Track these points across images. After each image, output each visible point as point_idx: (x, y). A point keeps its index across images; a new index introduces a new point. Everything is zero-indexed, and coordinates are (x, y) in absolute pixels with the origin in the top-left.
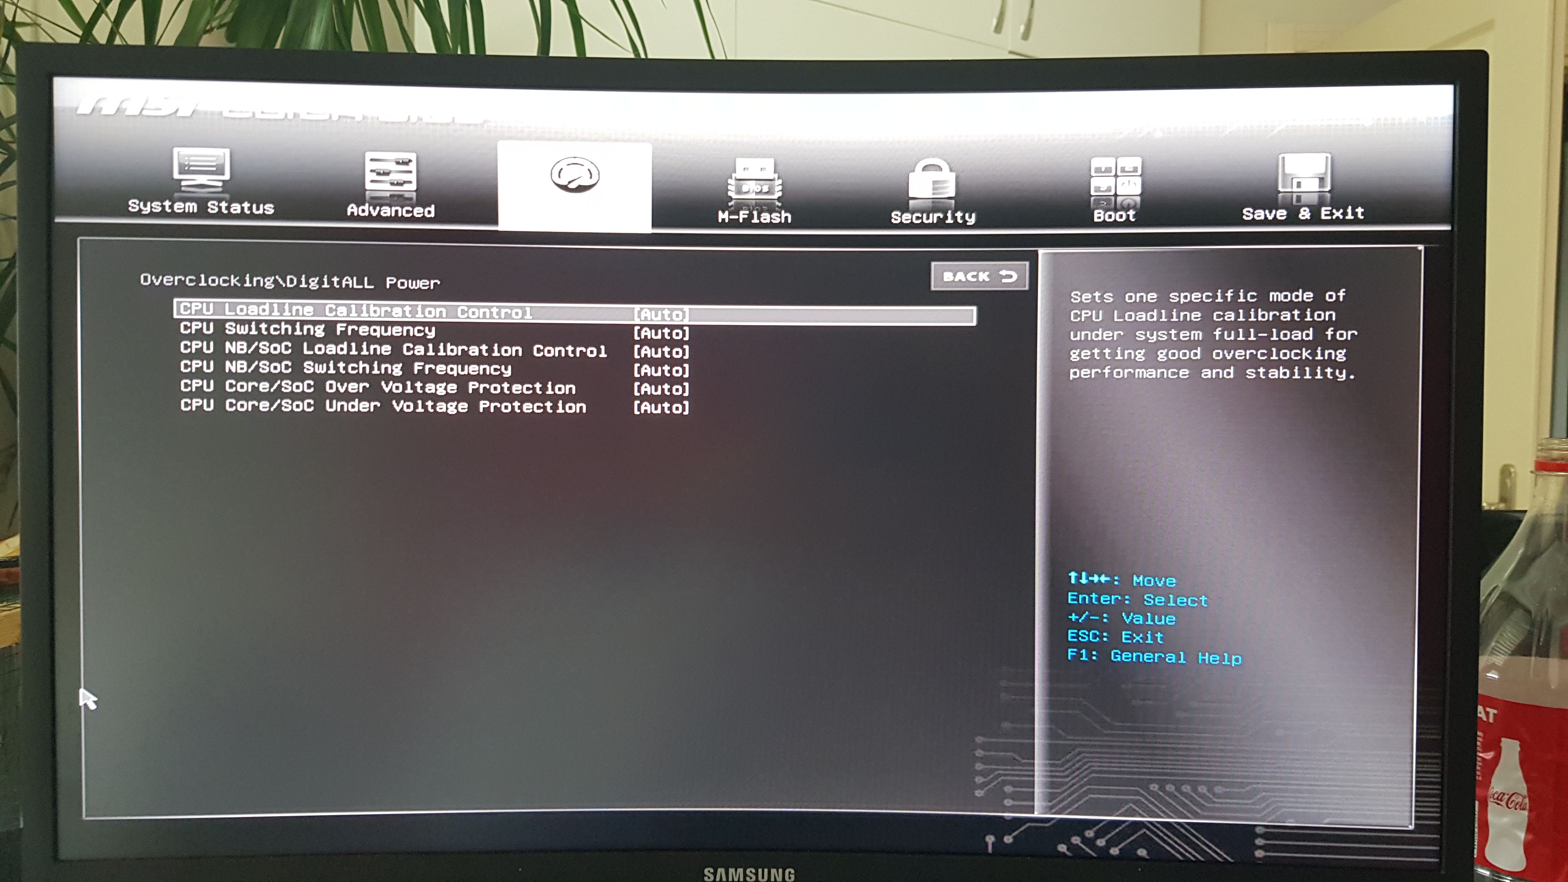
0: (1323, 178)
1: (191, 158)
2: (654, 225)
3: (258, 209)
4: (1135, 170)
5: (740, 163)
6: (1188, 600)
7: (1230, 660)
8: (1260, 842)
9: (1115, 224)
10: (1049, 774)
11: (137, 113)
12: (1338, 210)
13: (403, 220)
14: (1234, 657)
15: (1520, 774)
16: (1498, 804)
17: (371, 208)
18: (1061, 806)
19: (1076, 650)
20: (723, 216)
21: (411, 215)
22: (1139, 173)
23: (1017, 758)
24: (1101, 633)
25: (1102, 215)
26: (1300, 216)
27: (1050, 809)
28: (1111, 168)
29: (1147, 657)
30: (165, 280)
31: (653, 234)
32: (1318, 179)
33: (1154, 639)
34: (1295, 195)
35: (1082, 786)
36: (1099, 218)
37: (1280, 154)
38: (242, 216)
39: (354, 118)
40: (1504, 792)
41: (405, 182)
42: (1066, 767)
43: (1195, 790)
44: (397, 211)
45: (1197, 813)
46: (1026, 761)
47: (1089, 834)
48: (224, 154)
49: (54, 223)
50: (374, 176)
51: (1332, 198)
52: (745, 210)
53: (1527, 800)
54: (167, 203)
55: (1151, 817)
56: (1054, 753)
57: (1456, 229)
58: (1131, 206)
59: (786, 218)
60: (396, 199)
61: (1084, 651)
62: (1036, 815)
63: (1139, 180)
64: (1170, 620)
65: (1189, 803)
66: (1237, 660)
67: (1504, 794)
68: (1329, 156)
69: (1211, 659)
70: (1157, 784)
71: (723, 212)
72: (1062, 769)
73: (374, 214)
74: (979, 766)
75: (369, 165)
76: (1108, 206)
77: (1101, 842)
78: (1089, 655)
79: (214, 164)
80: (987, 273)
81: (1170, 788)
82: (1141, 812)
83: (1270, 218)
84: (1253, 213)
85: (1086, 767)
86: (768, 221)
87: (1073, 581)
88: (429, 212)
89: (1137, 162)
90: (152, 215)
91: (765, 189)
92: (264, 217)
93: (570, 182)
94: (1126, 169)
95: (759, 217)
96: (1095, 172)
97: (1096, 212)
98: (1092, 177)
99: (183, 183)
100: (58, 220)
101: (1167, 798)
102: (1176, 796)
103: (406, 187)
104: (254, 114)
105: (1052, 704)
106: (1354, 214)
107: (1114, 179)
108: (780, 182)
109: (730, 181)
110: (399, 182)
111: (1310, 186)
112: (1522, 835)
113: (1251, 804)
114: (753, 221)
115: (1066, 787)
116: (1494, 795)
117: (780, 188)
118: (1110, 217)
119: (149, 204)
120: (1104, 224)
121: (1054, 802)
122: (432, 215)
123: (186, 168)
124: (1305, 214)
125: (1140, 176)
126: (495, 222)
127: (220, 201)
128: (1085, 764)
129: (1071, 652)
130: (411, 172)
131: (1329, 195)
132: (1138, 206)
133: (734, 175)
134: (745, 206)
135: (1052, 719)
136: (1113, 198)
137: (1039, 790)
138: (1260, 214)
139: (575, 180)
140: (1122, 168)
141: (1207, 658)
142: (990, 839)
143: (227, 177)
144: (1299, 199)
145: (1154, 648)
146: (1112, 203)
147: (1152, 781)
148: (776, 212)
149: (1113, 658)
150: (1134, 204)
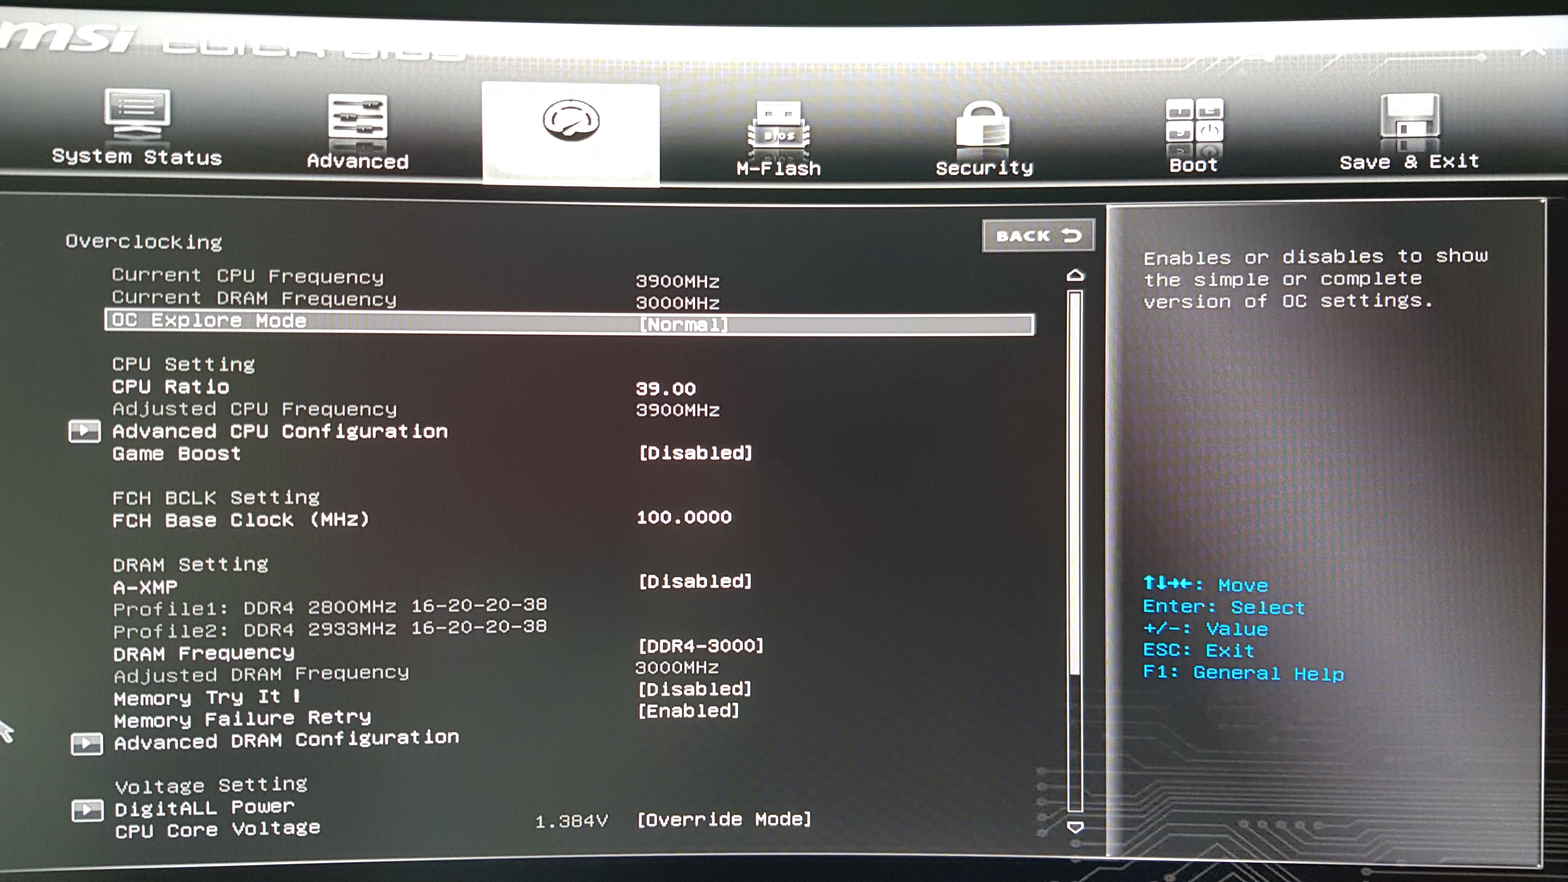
0: (1431, 122)
1: (126, 101)
2: (663, 178)
3: (203, 159)
4: (1217, 112)
5: (762, 107)
6: (1282, 607)
7: (1331, 676)
9: (1195, 175)
10: (1122, 810)
11: (62, 48)
12: (1449, 158)
13: (372, 172)
14: (1335, 673)
17: (335, 159)
18: (1137, 846)
19: (1152, 666)
20: (742, 168)
21: (381, 166)
22: (1222, 116)
23: (1087, 792)
24: (1183, 646)
25: (1179, 165)
26: (1406, 165)
27: (1123, 851)
28: (1189, 110)
29: (1235, 674)
31: (661, 188)
32: (1425, 124)
33: (1244, 652)
34: (1399, 141)
35: (1163, 823)
36: (1176, 168)
37: (1382, 95)
38: (184, 167)
39: (316, 54)
41: (374, 129)
42: (1142, 801)
43: (1291, 825)
44: (364, 162)
45: (1294, 853)
46: (1096, 795)
47: (1170, 878)
48: (164, 95)
50: (338, 122)
51: (1442, 143)
52: (768, 161)
54: (97, 153)
55: (1241, 858)
56: (1127, 786)
58: (1213, 154)
59: (815, 170)
60: (363, 148)
61: (1162, 668)
62: (1108, 857)
63: (1220, 125)
64: (1262, 630)
65: (1285, 842)
66: (1338, 676)
68: (1438, 96)
69: (1309, 675)
70: (1247, 819)
71: (743, 164)
72: (1138, 803)
73: (339, 166)
74: (1042, 801)
75: (333, 109)
76: (1186, 154)
78: (1168, 672)
79: (153, 107)
80: (1047, 232)
81: (1262, 824)
82: (1229, 853)
83: (1372, 167)
84: (1352, 162)
85: (1165, 801)
86: (794, 173)
87: (1149, 587)
88: (403, 163)
89: (1219, 104)
90: (79, 166)
91: (791, 136)
92: (210, 168)
93: (565, 129)
94: (1207, 112)
95: (784, 169)
96: (1171, 116)
97: (1172, 161)
98: (1168, 121)
99: (116, 130)
101: (1259, 836)
102: (1269, 833)
103: (376, 134)
104: (199, 50)
105: (1126, 729)
106: (1468, 162)
107: (1192, 123)
108: (808, 128)
109: (750, 128)
110: (368, 128)
111: (1418, 130)
113: (1358, 842)
114: (777, 174)
115: (1142, 825)
117: (808, 135)
118: (1188, 166)
119: (76, 153)
120: (1182, 175)
121: (1129, 842)
122: (406, 166)
123: (120, 112)
124: (1411, 162)
125: (1222, 120)
126: (479, 175)
127: (158, 150)
128: (1164, 798)
129: (1147, 669)
130: (381, 117)
131: (1438, 140)
132: (1221, 154)
133: (754, 121)
134: (768, 156)
135: (1126, 746)
136: (1192, 145)
137: (1111, 829)
138: (1360, 163)
139: (571, 126)
140: (1201, 110)
141: (1304, 674)
143: (167, 122)
144: (1404, 145)
145: (1242, 664)
146: (1191, 151)
147: (1241, 817)
148: (804, 163)
149: (1196, 675)
150: (1216, 152)
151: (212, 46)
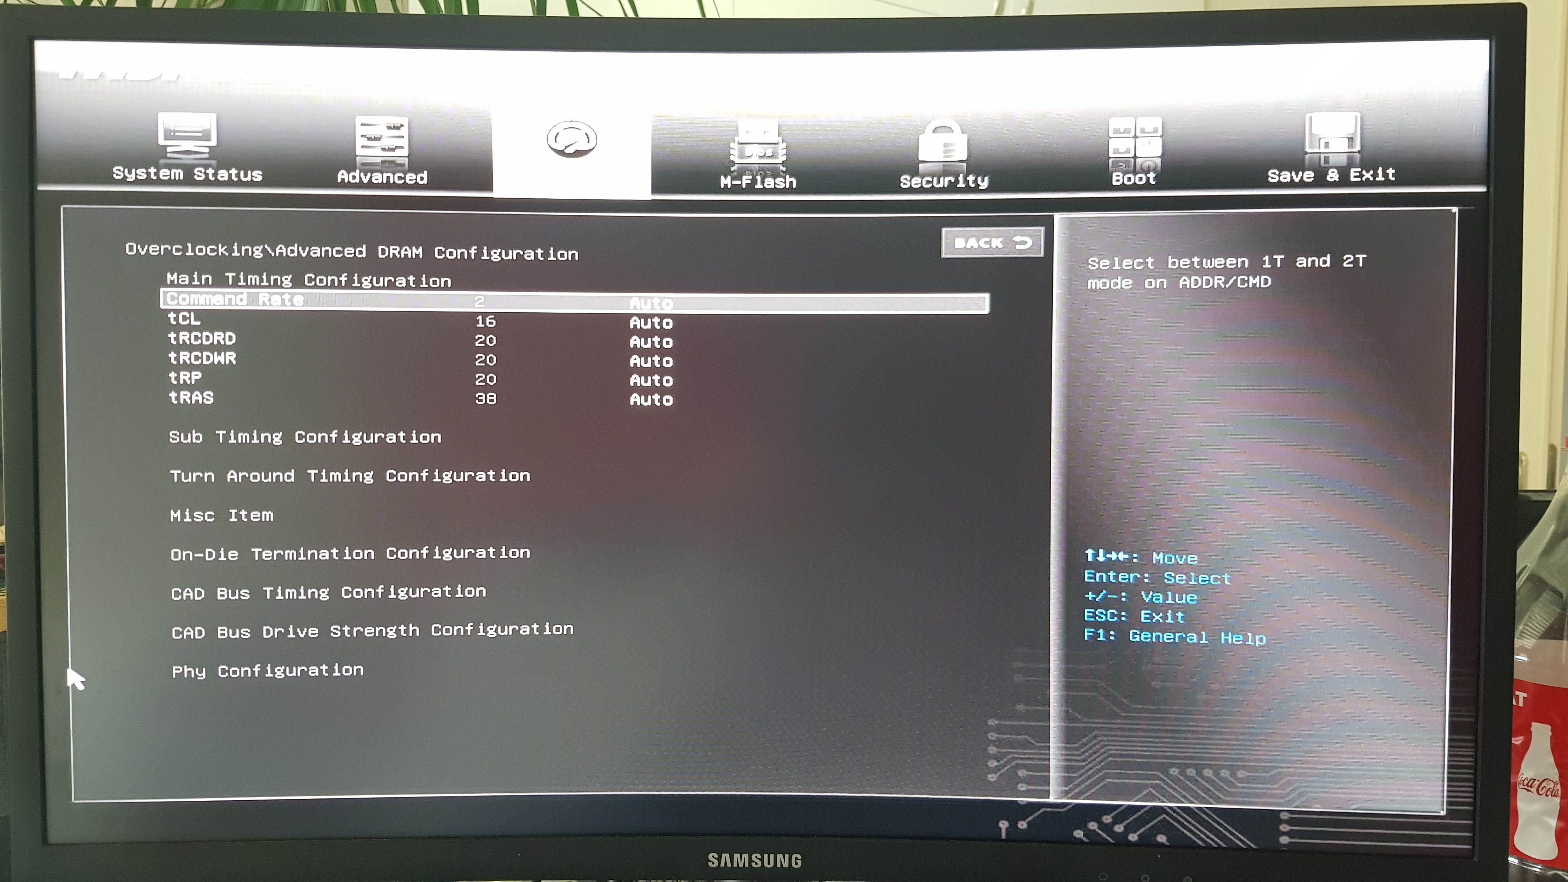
0: (1352, 138)
1: (177, 124)
2: (654, 191)
3: (246, 176)
4: (1156, 131)
5: (744, 126)
6: (1210, 578)
7: (1254, 640)
8: (1284, 828)
9: (1135, 187)
10: (1064, 757)
11: (121, 78)
12: (1368, 172)
13: (395, 186)
14: (1258, 637)
15: (1551, 760)
16: (1528, 790)
17: (362, 174)
18: (1077, 790)
19: (1093, 630)
20: (725, 181)
21: (403, 181)
22: (1160, 133)
23: (1032, 741)
24: (1120, 612)
25: (1120, 178)
26: (1328, 178)
27: (1066, 794)
28: (1130, 129)
29: (1167, 637)
30: (151, 249)
31: (652, 199)
32: (1347, 139)
33: (1175, 618)
34: (1322, 156)
35: (1099, 770)
36: (1118, 180)
37: (1307, 113)
38: (230, 183)
40: (1535, 778)
41: (397, 148)
42: (1082, 750)
43: (1217, 774)
44: (388, 178)
45: (1219, 798)
46: (1040, 744)
47: (1107, 819)
48: (211, 119)
49: (37, 190)
50: (365, 142)
51: (1362, 159)
52: (748, 175)
53: (1559, 787)
54: (152, 170)
55: (1171, 802)
56: (1070, 736)
57: (1492, 190)
58: (1151, 169)
59: (791, 183)
60: (387, 165)
61: (1101, 631)
62: (1052, 800)
63: (1159, 142)
64: (1190, 598)
65: (1211, 788)
66: (1261, 640)
67: (1535, 780)
68: (1359, 115)
69: (1235, 639)
70: (1177, 768)
71: (726, 178)
72: (1077, 753)
73: (365, 181)
74: (992, 750)
75: (360, 131)
76: (1127, 168)
77: (1119, 828)
78: (1107, 635)
79: (201, 130)
80: (1001, 239)
81: (1191, 772)
82: (1161, 797)
83: (1297, 180)
84: (1279, 176)
85: (1103, 751)
86: (772, 187)
87: (1090, 559)
88: (422, 179)
89: (1157, 123)
90: (137, 182)
91: (769, 153)
92: (252, 184)
93: (566, 147)
94: (1146, 130)
95: (763, 183)
96: (1114, 133)
97: (1114, 174)
98: (1110, 138)
99: (169, 150)
100: (41, 188)
101: (1188, 782)
102: (1197, 780)
103: (398, 152)
105: (1068, 686)
106: (1385, 175)
107: (1133, 140)
108: (784, 145)
109: (732, 145)
110: (391, 147)
111: (1339, 147)
112: (1553, 823)
113: (1277, 789)
114: (756, 187)
115: (1082, 771)
116: (1523, 781)
117: (785, 151)
118: (1129, 179)
119: (133, 170)
120: (1123, 187)
121: (1071, 786)
122: (425, 181)
123: (172, 134)
124: (1333, 176)
125: (1161, 137)
126: (490, 188)
127: (206, 167)
128: (1102, 747)
129: (1087, 634)
130: (403, 137)
131: (1358, 155)
132: (1159, 167)
133: (736, 139)
134: (748, 171)
135: (1069, 700)
136: (1132, 160)
137: (1054, 774)
138: (1286, 176)
139: (572, 144)
140: (1141, 128)
141: (1229, 638)
142: (1004, 825)
143: (213, 142)
144: (1327, 160)
145: (1174, 628)
146: (1132, 166)
147: (1173, 765)
148: (781, 176)
149: (1131, 638)
150: (1154, 166)
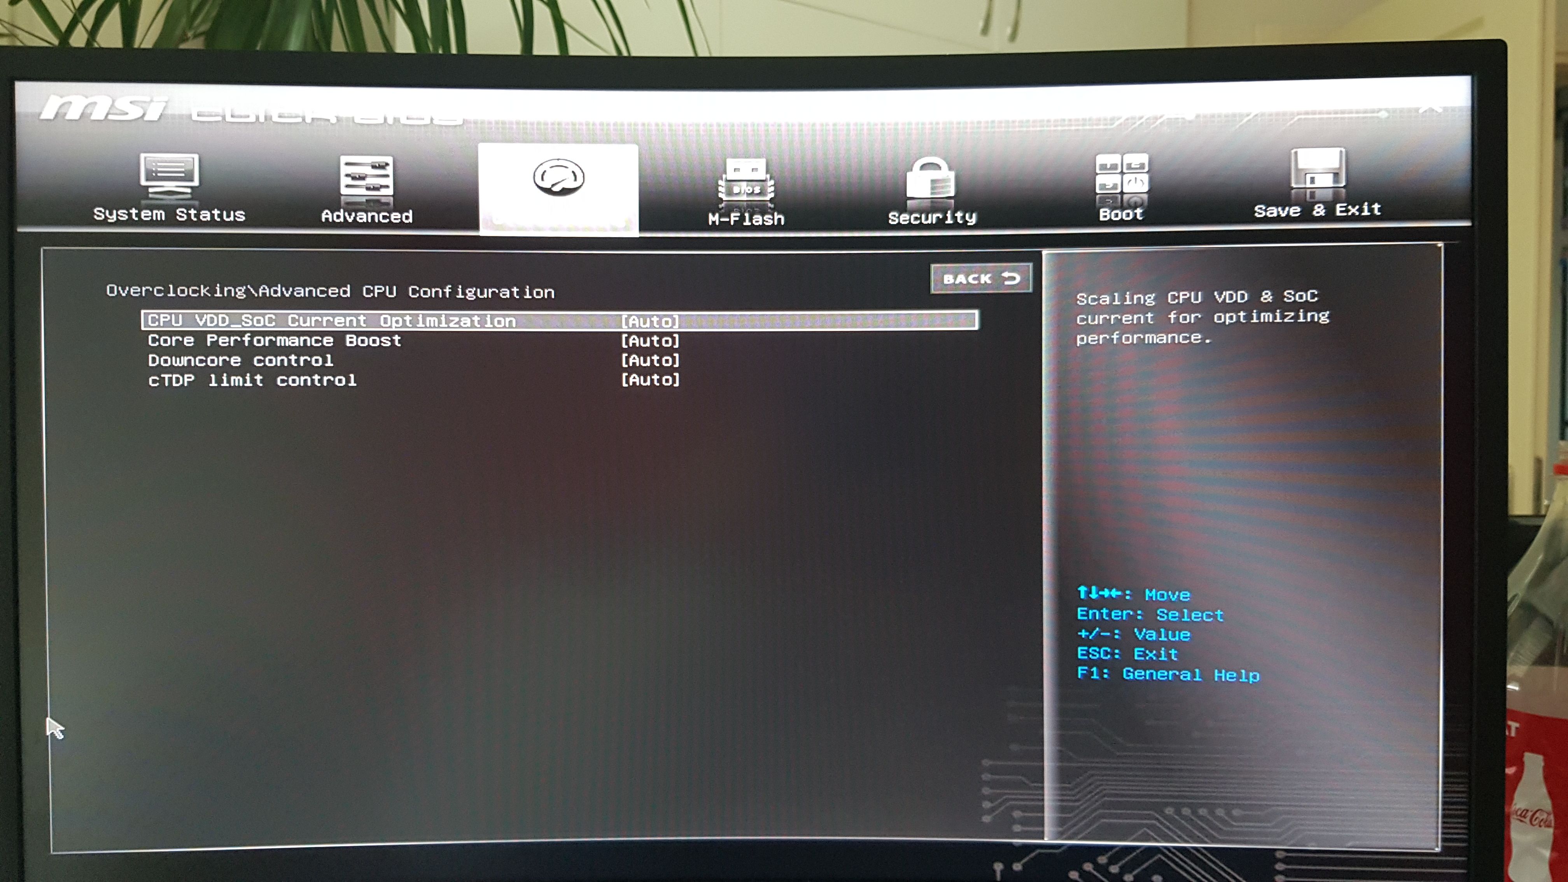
0: (1338, 173)
1: (159, 164)
2: (641, 229)
3: (228, 216)
4: (1142, 166)
5: (731, 164)
6: (1202, 615)
7: (1247, 677)
8: (1280, 867)
9: (1122, 223)
10: (1059, 798)
11: (102, 118)
12: (1354, 207)
13: (380, 226)
14: (1251, 674)
15: (1544, 790)
16: (1522, 821)
17: (346, 214)
18: (1072, 831)
19: (1086, 668)
20: (713, 218)
21: (388, 220)
22: (1146, 169)
23: (1027, 782)
24: (1113, 649)
25: (1108, 214)
26: (1314, 213)
27: (1060, 835)
28: (1117, 165)
29: (1160, 675)
30: (132, 291)
31: (640, 237)
32: (1332, 175)
33: (1169, 655)
34: (1308, 191)
35: (1095, 810)
36: (1105, 216)
37: (1292, 149)
38: (212, 223)
39: (329, 120)
40: (1527, 809)
41: (382, 186)
42: (1077, 790)
43: (1212, 812)
44: (373, 217)
45: (1214, 837)
46: (1035, 785)
47: (1102, 860)
48: (193, 158)
49: (17, 232)
50: (349, 181)
51: (1347, 193)
52: (736, 212)
53: (1552, 817)
55: (1166, 842)
56: (1064, 776)
57: (1476, 223)
58: (1139, 204)
59: (779, 219)
60: (372, 204)
61: (1094, 669)
62: (1047, 841)
63: (1146, 178)
64: (1184, 635)
65: (1207, 827)
66: (1255, 677)
67: (1528, 811)
68: (1343, 150)
69: (1228, 676)
70: (1171, 807)
71: (714, 215)
72: (1073, 793)
73: (350, 220)
74: (986, 791)
75: (344, 170)
76: (1114, 204)
77: (1114, 869)
78: (1101, 674)
79: (183, 170)
80: (989, 275)
81: (1186, 811)
82: (1155, 837)
83: (1283, 215)
84: (1266, 211)
85: (1097, 790)
86: (761, 223)
87: (1083, 596)
88: (407, 218)
89: (1144, 158)
90: (118, 223)
92: (235, 224)
93: (553, 185)
94: (1133, 166)
95: (751, 220)
96: (1100, 169)
97: (1102, 210)
98: (1097, 174)
99: (151, 190)
100: (20, 230)
101: (1183, 822)
102: (1192, 820)
103: (383, 192)
104: (224, 117)
105: (1062, 725)
106: (1371, 210)
107: (1119, 176)
110: (376, 186)
111: (1325, 181)
112: (1547, 853)
113: (1273, 827)
114: (745, 224)
115: (1077, 811)
116: (1517, 812)
117: (772, 189)
118: (1117, 215)
119: (115, 212)
120: (1110, 223)
121: (1065, 827)
123: (154, 174)
124: (1319, 210)
125: (1147, 172)
126: (476, 227)
127: (188, 208)
128: (1097, 787)
129: (1081, 671)
130: (387, 176)
131: (1344, 190)
132: (1146, 203)
133: (724, 176)
134: (736, 208)
135: (1063, 741)
136: (1119, 196)
137: (1049, 815)
138: (1273, 212)
139: (559, 182)
140: (1128, 164)
141: (1223, 675)
142: (998, 867)
143: (196, 183)
144: (1313, 195)
145: (1168, 665)
146: (1119, 201)
147: (1167, 805)
148: (768, 213)
149: (1125, 676)
150: (1141, 202)
151: (236, 113)
